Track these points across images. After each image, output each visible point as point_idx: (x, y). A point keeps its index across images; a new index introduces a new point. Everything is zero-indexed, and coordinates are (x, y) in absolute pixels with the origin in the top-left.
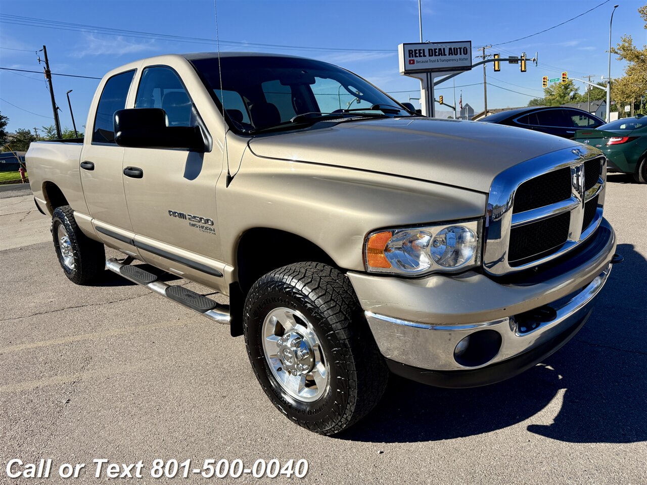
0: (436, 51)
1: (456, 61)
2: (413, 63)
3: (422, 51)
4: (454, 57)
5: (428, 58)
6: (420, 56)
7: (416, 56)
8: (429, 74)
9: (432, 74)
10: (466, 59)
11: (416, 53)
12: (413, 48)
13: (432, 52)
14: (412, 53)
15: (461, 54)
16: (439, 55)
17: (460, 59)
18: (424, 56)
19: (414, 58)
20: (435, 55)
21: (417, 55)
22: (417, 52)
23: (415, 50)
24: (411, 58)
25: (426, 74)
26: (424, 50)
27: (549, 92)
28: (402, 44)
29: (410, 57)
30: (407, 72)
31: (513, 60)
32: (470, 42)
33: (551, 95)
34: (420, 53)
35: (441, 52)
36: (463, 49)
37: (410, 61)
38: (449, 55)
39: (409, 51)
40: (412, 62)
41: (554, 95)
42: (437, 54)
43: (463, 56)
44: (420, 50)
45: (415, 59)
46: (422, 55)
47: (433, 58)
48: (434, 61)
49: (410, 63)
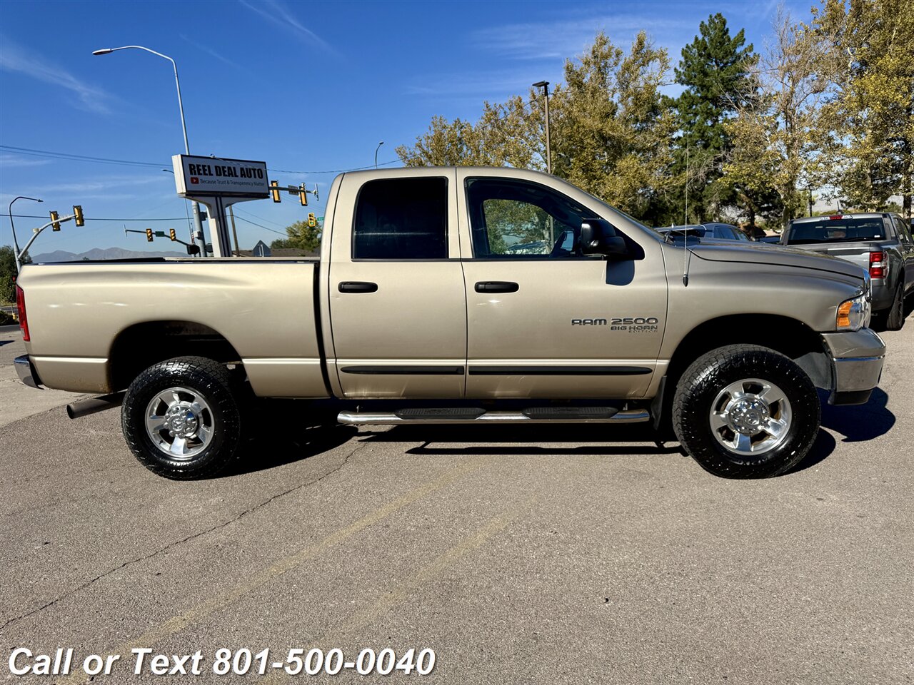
0: (226, 169)
1: (250, 185)
2: (197, 182)
3: (206, 168)
4: (247, 180)
5: (215, 178)
6: (205, 174)
7: (199, 174)
8: (218, 199)
9: (223, 199)
10: (263, 184)
11: (199, 170)
12: (195, 162)
13: (220, 171)
14: (194, 168)
15: (255, 177)
16: (229, 176)
17: (255, 183)
18: (211, 175)
19: (197, 176)
20: (225, 175)
21: (201, 172)
22: (201, 168)
23: (198, 166)
24: (194, 176)
25: (214, 198)
26: (209, 167)
27: (291, 232)
28: (179, 156)
29: (191, 173)
30: (190, 194)
31: (293, 191)
32: (265, 163)
33: (295, 236)
34: (204, 170)
35: (231, 172)
36: (256, 171)
37: (192, 179)
38: (242, 176)
39: (190, 165)
40: (195, 181)
41: (299, 236)
42: (226, 173)
43: (258, 180)
44: (204, 166)
45: (200, 177)
46: (207, 172)
47: (222, 178)
48: (224, 182)
49: (193, 182)
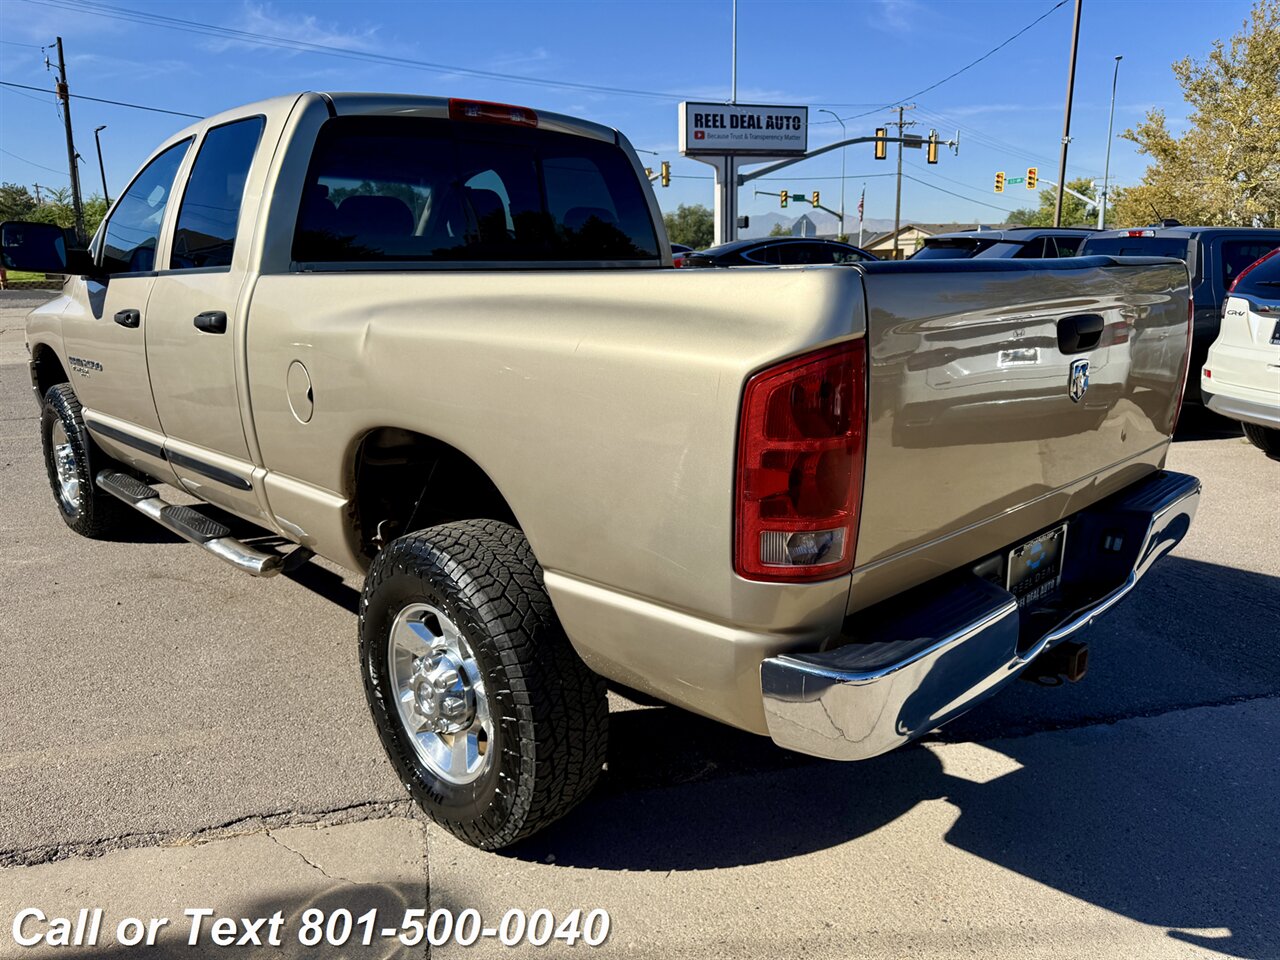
0: (744, 119)
1: (781, 139)
2: (703, 137)
3: (718, 118)
4: (775, 132)
5: (728, 130)
6: (715, 126)
7: (707, 126)
8: (729, 159)
9: (735, 159)
10: (798, 138)
11: (707, 121)
12: (703, 111)
13: (737, 122)
14: (702, 118)
15: (788, 127)
16: (749, 127)
17: (787, 137)
18: (723, 126)
19: (704, 129)
20: (743, 127)
21: (710, 124)
22: (710, 118)
23: (707, 116)
24: (699, 129)
25: (723, 158)
26: (722, 116)
28: (685, 103)
29: (696, 126)
30: (691, 153)
32: (806, 108)
34: (715, 121)
35: (753, 123)
36: (793, 119)
37: (696, 133)
38: (767, 128)
39: (696, 115)
40: (699, 136)
42: (746, 124)
43: (792, 132)
44: (715, 116)
45: (706, 131)
46: (718, 124)
47: (739, 131)
48: (740, 137)
49: (696, 137)
